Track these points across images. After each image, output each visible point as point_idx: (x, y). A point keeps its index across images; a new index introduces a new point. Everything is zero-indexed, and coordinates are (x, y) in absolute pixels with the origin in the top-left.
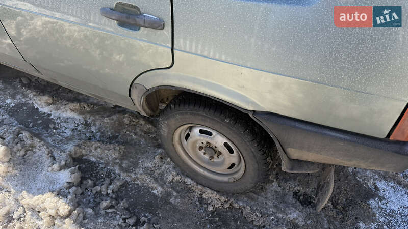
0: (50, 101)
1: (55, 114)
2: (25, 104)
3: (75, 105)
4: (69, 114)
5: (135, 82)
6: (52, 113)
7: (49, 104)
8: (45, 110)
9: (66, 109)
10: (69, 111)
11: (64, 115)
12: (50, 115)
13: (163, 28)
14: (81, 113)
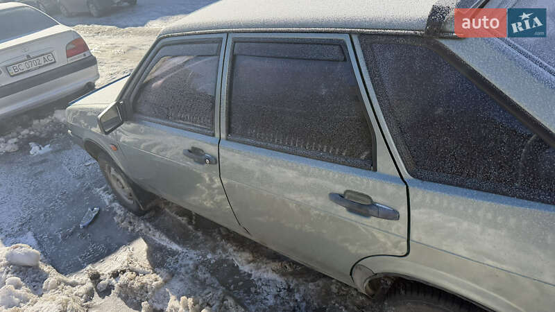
0: (251, 259)
1: (256, 274)
2: (225, 261)
3: (276, 265)
4: (271, 275)
5: (359, 263)
6: (253, 272)
7: (249, 262)
8: (245, 268)
9: (267, 268)
10: (270, 271)
11: (265, 276)
12: (250, 275)
13: (398, 219)
14: (283, 275)
